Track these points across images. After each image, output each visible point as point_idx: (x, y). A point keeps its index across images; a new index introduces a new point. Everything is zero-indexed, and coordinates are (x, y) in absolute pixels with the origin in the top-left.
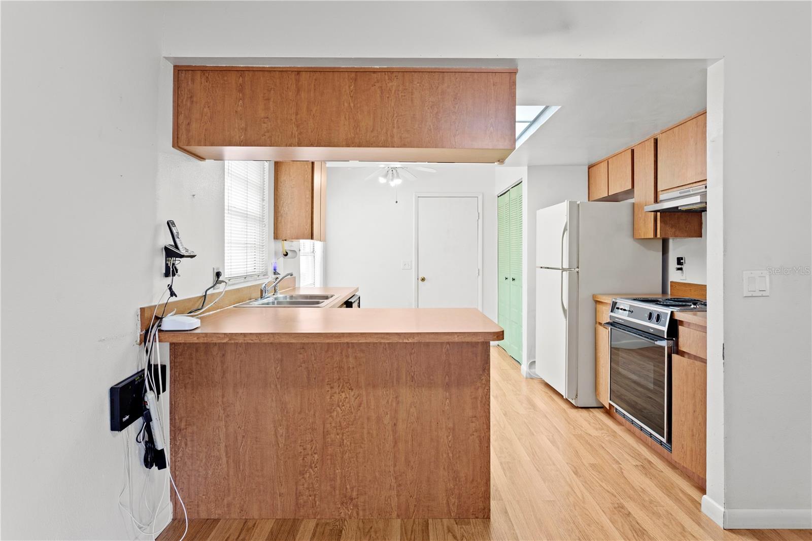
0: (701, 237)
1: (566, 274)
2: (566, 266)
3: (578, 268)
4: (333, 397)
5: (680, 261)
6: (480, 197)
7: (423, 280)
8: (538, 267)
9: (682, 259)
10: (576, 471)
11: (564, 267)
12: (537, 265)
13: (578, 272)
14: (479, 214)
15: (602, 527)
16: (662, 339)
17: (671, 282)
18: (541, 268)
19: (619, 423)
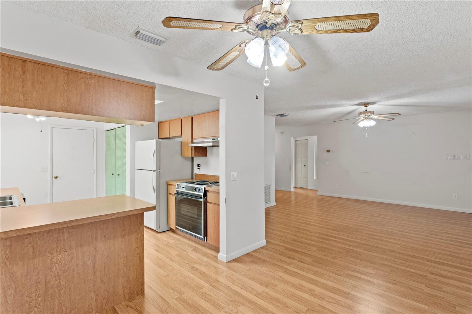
0: (207, 156)
1: (155, 173)
2: (155, 169)
3: (160, 170)
4: (53, 259)
5: (198, 165)
6: (95, 131)
7: (56, 177)
8: (136, 169)
9: (199, 164)
10: (171, 259)
11: (154, 170)
12: (136, 168)
13: (160, 172)
14: (94, 139)
15: (190, 277)
16: (202, 198)
17: (195, 174)
18: (138, 169)
19: (179, 235)
